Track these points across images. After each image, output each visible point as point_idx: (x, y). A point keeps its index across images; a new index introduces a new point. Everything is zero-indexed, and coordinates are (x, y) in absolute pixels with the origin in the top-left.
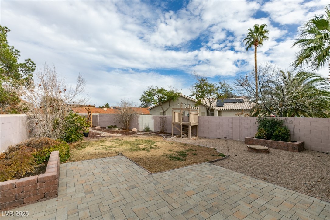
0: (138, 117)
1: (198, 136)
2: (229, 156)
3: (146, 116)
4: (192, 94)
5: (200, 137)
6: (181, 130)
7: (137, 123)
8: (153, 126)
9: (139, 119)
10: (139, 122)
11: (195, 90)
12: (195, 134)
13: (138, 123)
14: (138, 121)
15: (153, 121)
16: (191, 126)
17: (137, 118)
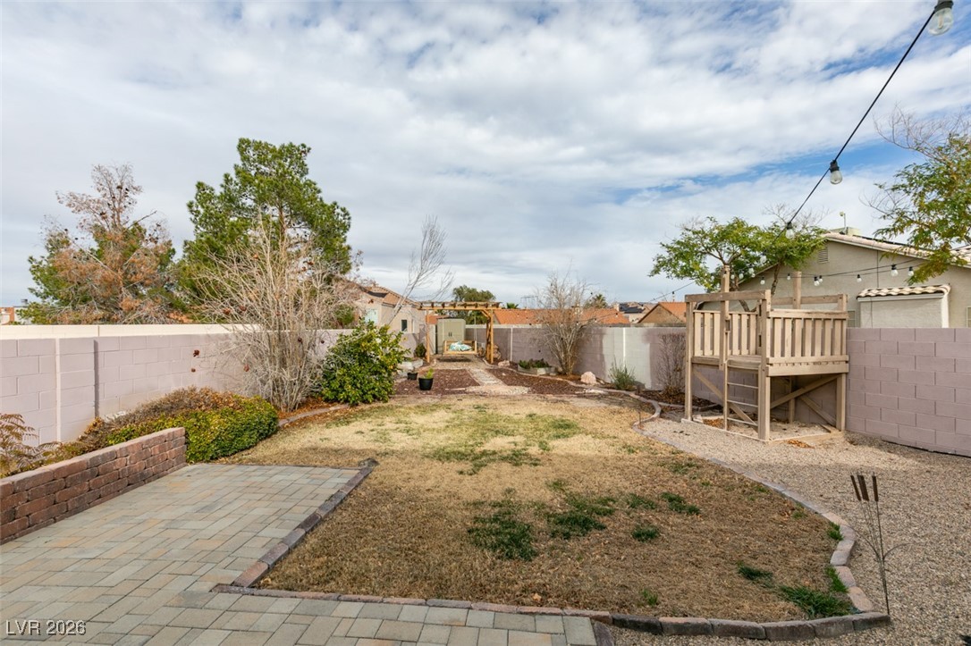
0: (602, 334)
1: (847, 430)
2: (884, 621)
3: (624, 329)
4: (889, 223)
5: (856, 437)
6: (723, 393)
7: (598, 356)
8: (649, 370)
9: (606, 342)
10: (605, 352)
11: (907, 203)
12: (830, 419)
13: (602, 356)
14: (601, 348)
15: (646, 349)
16: (773, 378)
17: (597, 336)
